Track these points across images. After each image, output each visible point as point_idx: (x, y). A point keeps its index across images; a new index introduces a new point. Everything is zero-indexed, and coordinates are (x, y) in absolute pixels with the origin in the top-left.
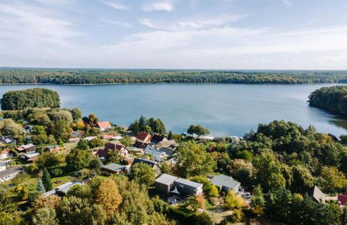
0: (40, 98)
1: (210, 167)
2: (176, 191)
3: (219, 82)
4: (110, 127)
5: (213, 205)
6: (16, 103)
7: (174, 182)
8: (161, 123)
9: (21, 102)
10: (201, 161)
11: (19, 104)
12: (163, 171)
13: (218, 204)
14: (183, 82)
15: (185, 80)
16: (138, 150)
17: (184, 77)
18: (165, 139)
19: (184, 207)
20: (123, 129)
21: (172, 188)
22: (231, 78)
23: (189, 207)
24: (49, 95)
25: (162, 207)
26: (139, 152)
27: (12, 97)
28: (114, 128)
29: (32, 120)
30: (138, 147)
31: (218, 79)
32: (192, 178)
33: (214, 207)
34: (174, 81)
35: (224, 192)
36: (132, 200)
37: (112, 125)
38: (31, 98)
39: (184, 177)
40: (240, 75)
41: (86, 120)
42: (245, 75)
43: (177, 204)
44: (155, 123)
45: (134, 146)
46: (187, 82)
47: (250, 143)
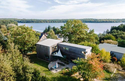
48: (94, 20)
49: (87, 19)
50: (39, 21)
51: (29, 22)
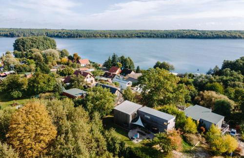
0: (41, 43)
1: (182, 96)
2: (139, 122)
3: (178, 38)
4: (89, 63)
5: (190, 145)
6: (23, 46)
7: (138, 111)
8: (131, 60)
9: (27, 46)
10: (171, 89)
11: (25, 47)
12: (126, 97)
13: (197, 144)
14: (150, 37)
15: (152, 35)
16: (106, 79)
17: (151, 34)
18: (133, 73)
19: (150, 145)
20: (100, 65)
21: (135, 119)
22: (188, 34)
23: (157, 147)
24: (48, 41)
25: (117, 146)
26: (107, 81)
27: (21, 42)
28: (92, 64)
29: (30, 56)
30: (106, 77)
31: (178, 35)
32: (160, 107)
33: (192, 148)
34: (143, 37)
35: (203, 127)
36: (70, 135)
37: (91, 62)
38: (35, 43)
39: (151, 106)
40: (196, 32)
41: (70, 58)
42: (200, 32)
43: (140, 141)
44: (125, 60)
45: (103, 76)
46: (154, 37)
47: (218, 77)
48: (199, 34)
49: (184, 32)
50: (92, 35)
51: (72, 37)
